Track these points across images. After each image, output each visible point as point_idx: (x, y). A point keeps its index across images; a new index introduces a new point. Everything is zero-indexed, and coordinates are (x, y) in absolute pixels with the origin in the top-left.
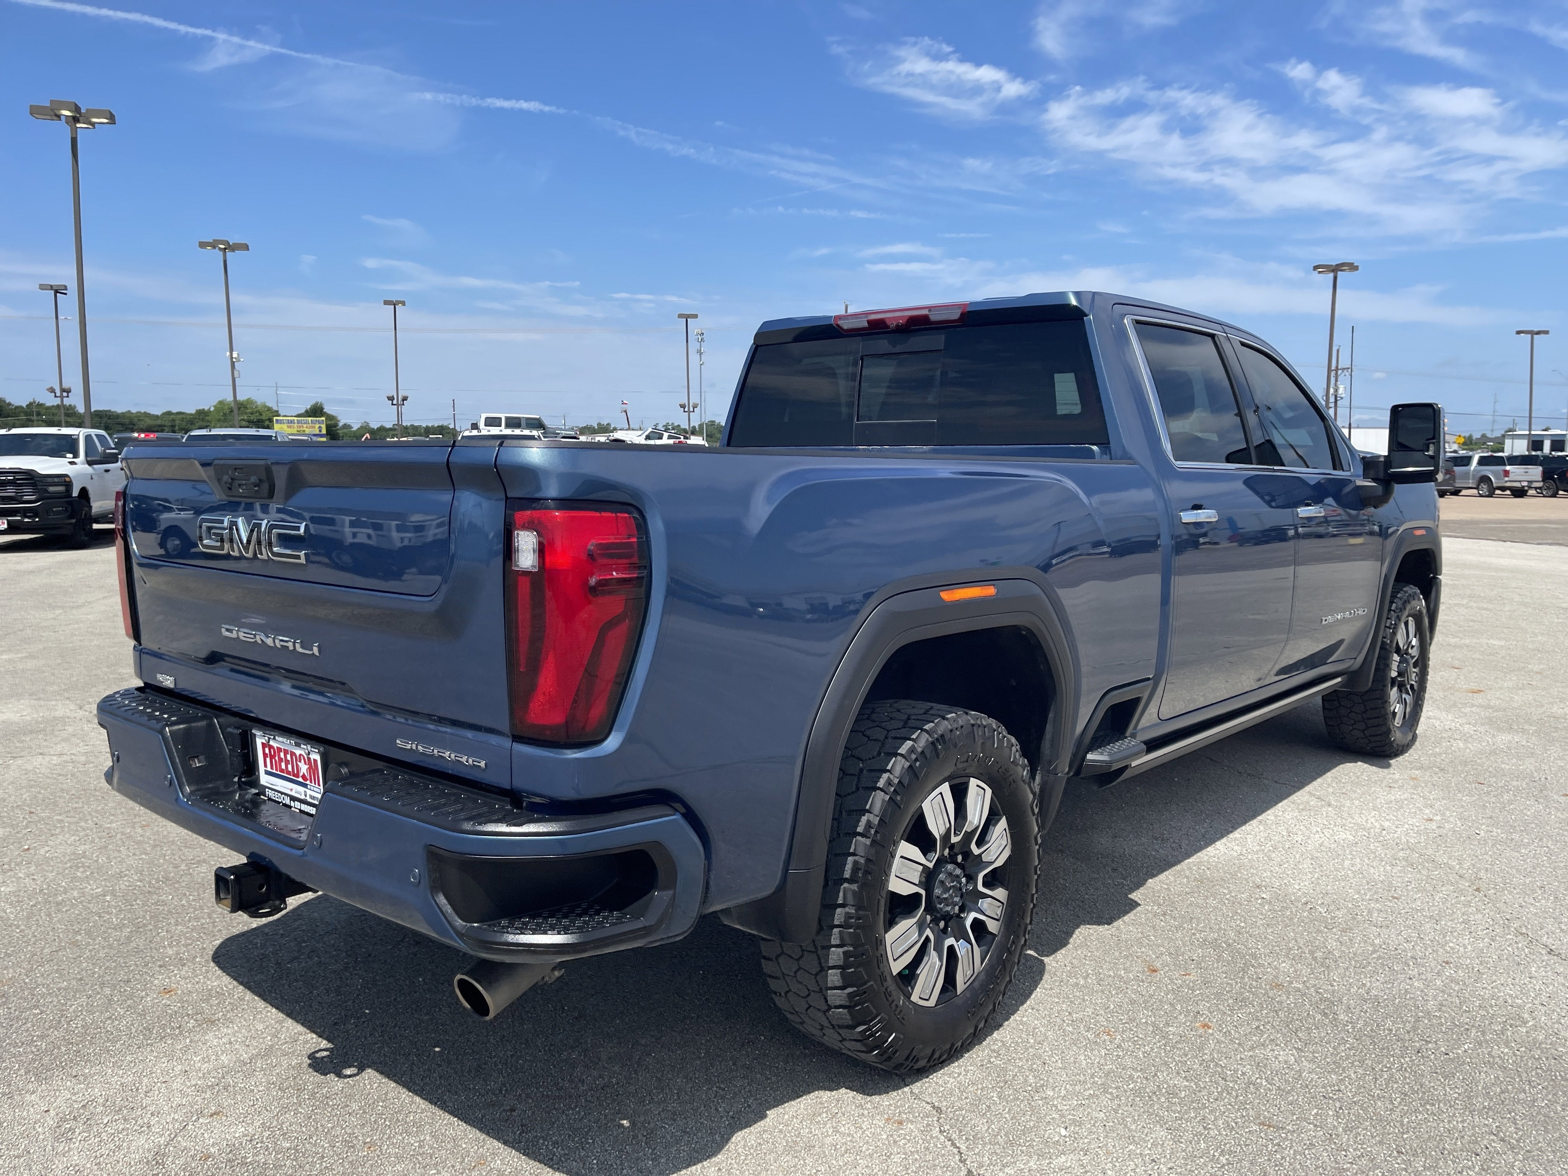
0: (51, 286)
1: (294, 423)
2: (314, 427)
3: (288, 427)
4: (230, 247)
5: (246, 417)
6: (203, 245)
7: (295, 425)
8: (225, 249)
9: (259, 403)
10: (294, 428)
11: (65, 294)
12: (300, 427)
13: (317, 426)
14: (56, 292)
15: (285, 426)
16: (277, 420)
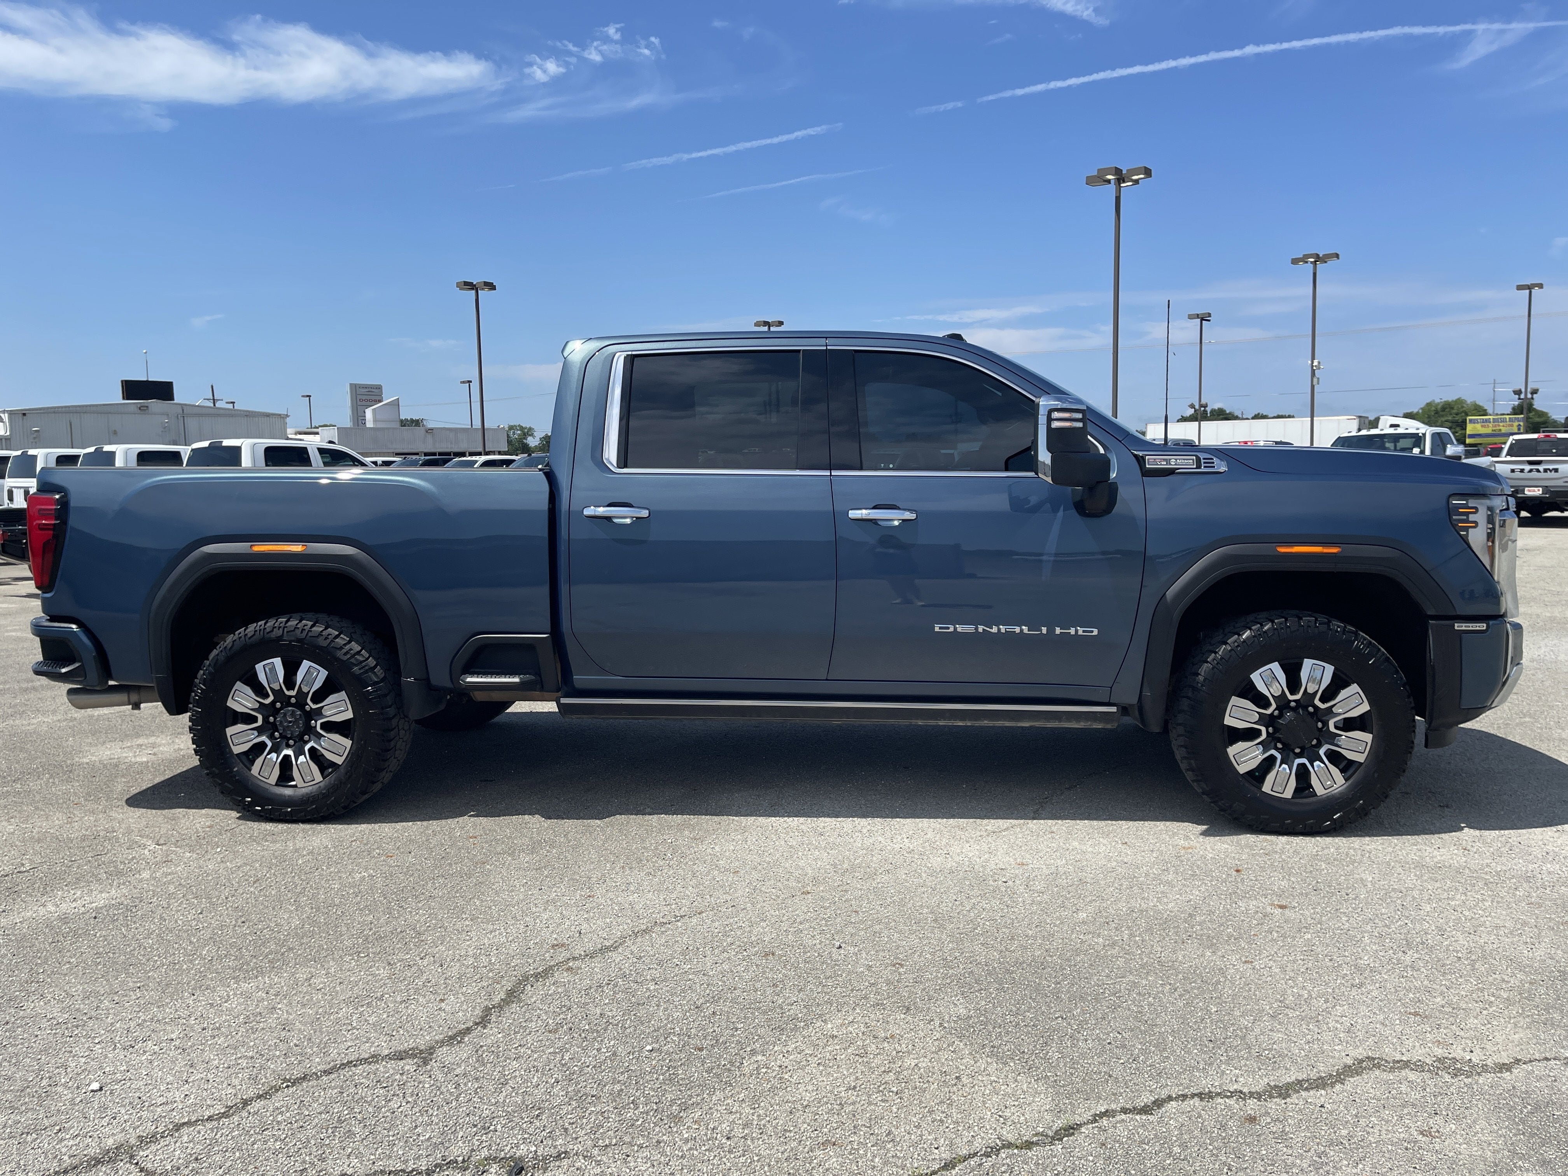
0: (1198, 315)
1: (1490, 422)
2: (1512, 426)
3: (1482, 426)
4: (1318, 259)
5: (1450, 418)
6: (1295, 261)
7: (1490, 425)
8: (1315, 261)
9: (1469, 402)
10: (1488, 426)
11: (1209, 320)
12: (1495, 426)
13: (1516, 424)
14: (1202, 320)
15: (1478, 426)
16: (1471, 421)
